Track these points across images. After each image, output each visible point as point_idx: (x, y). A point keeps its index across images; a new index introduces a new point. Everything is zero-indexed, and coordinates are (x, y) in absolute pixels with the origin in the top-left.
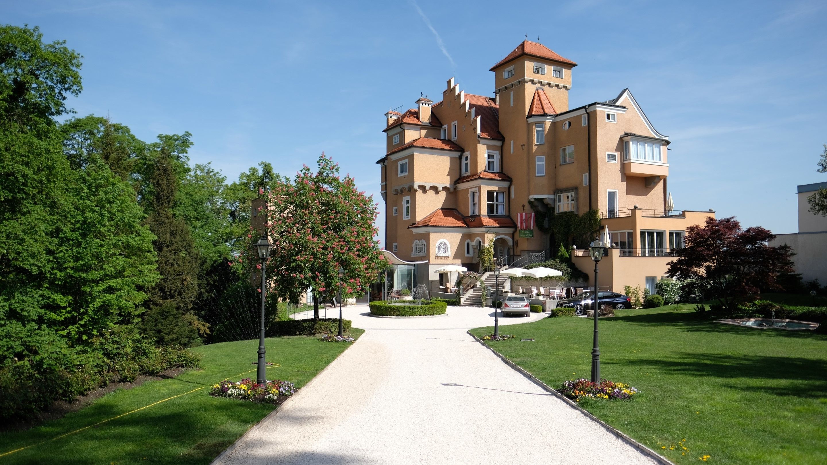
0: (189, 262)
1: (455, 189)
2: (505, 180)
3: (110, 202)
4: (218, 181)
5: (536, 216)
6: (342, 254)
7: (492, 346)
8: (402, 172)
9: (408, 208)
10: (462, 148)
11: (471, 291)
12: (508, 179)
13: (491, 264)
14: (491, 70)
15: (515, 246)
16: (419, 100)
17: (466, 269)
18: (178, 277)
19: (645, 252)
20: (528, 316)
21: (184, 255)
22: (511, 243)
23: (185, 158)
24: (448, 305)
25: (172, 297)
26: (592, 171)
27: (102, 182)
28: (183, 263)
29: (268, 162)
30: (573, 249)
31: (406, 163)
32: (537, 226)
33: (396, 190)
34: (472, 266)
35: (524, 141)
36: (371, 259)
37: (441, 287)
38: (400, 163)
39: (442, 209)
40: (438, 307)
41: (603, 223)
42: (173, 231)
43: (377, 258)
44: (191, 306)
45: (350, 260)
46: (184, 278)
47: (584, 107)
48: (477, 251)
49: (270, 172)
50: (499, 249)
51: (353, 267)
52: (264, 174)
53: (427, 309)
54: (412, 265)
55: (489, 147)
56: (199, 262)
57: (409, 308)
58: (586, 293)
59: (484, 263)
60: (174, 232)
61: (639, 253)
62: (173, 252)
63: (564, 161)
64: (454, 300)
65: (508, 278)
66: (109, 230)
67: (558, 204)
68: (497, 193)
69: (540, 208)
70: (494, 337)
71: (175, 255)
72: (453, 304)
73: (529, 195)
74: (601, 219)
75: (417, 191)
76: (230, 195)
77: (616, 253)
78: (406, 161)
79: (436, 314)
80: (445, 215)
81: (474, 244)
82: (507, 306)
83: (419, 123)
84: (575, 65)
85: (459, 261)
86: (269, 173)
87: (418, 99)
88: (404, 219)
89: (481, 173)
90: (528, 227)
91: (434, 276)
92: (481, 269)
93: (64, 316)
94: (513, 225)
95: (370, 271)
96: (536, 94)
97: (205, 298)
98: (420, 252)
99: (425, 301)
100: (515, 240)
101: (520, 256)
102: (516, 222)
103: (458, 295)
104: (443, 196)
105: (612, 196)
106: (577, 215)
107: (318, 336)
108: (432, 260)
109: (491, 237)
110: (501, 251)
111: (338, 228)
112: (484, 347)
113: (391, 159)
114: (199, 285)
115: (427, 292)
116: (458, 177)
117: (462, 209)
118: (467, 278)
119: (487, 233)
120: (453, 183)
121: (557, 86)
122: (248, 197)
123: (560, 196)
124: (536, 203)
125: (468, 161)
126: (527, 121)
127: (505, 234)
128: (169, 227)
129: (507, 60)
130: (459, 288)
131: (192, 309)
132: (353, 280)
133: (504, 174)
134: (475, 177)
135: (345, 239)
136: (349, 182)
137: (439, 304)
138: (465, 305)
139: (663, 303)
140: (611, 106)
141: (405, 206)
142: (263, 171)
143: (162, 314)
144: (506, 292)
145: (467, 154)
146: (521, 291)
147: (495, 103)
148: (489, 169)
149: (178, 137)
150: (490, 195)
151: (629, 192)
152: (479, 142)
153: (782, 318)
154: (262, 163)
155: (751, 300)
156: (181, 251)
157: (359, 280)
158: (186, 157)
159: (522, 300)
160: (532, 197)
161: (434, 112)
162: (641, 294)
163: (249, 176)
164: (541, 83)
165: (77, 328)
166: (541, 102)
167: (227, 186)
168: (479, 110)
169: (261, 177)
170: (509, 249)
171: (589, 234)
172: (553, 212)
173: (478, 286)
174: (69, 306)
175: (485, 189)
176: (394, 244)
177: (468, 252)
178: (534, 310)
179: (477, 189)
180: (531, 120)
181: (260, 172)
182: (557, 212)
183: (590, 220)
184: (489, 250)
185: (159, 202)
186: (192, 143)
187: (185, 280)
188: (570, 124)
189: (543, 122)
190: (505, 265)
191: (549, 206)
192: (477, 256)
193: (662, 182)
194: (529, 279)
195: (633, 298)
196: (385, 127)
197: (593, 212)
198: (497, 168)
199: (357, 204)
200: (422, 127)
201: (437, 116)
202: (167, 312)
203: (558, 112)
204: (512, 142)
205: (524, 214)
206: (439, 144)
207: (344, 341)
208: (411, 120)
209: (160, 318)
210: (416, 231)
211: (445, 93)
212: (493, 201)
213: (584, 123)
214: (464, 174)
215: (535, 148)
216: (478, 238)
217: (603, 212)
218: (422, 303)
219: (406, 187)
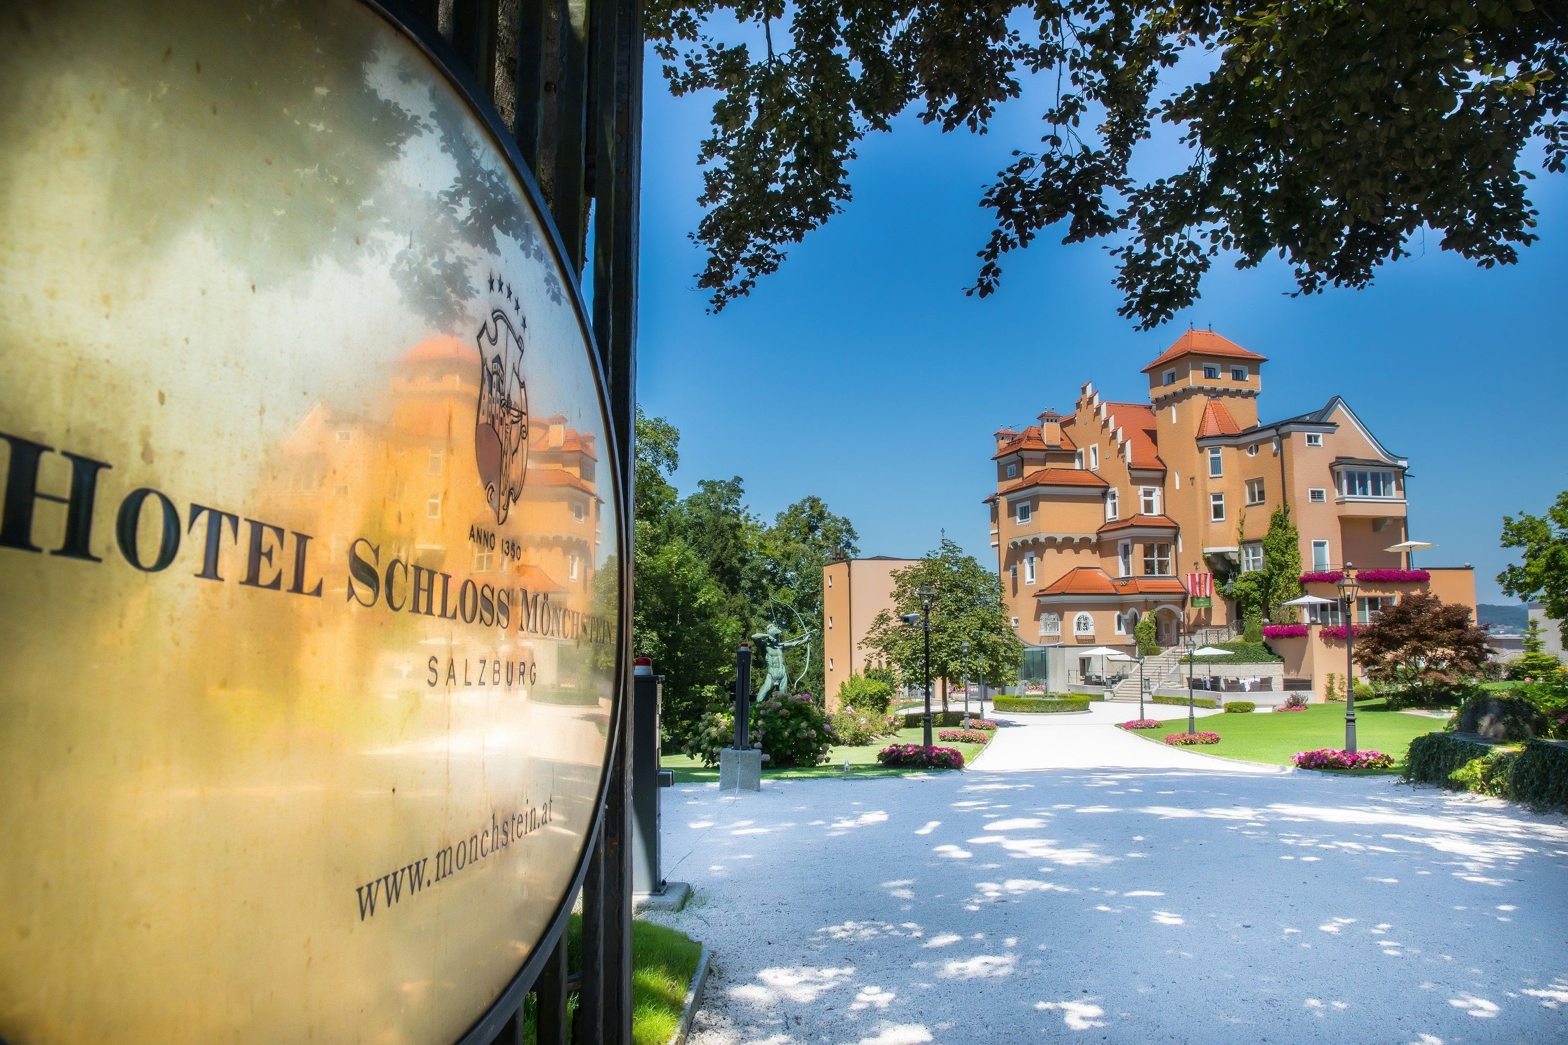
1: (1098, 540)
2: (1169, 527)
5: (1213, 577)
8: (1022, 518)
9: (1032, 568)
10: (1106, 482)
11: (1123, 683)
12: (1173, 525)
13: (1152, 645)
14: (1145, 372)
15: (1187, 620)
22: (1180, 616)
31: (1028, 507)
32: (1217, 591)
33: (1015, 544)
34: (1125, 649)
35: (1194, 473)
38: (1019, 506)
47: (1274, 426)
48: (1131, 627)
59: (1141, 643)
63: (1252, 499)
67: (1247, 559)
68: (1158, 545)
69: (1219, 567)
73: (1205, 547)
75: (1043, 545)
77: (1315, 630)
78: (1028, 503)
81: (1126, 617)
83: (1044, 447)
87: (1040, 414)
88: (1027, 584)
89: (1134, 517)
90: (1203, 593)
96: (1209, 407)
98: (1051, 629)
100: (1186, 611)
102: (1185, 585)
105: (1319, 549)
108: (1069, 640)
110: (1167, 626)
113: (1005, 500)
116: (1102, 523)
117: (1109, 568)
120: (1094, 532)
121: (1240, 392)
123: (1247, 549)
124: (1213, 560)
125: (1116, 501)
126: (1197, 445)
127: (1172, 602)
133: (1167, 518)
134: (1126, 524)
138: (1114, 700)
140: (1314, 424)
141: (1028, 565)
145: (1114, 490)
148: (1145, 512)
150: (1149, 549)
151: (1346, 541)
152: (1130, 475)
160: (1210, 551)
161: (1065, 430)
164: (1214, 390)
166: (1215, 417)
172: (1239, 570)
176: (1013, 618)
177: (1120, 629)
179: (1129, 541)
180: (1202, 443)
182: (1244, 570)
184: (1148, 626)
188: (1257, 449)
189: (1219, 447)
191: (1233, 563)
192: (1131, 633)
196: (994, 454)
198: (1157, 510)
200: (1048, 452)
201: (1070, 435)
204: (1177, 473)
205: (1197, 575)
206: (1073, 478)
210: (1045, 600)
212: (1153, 556)
213: (1276, 449)
214: (1111, 518)
215: (1209, 483)
216: (1133, 610)
219: (1029, 539)
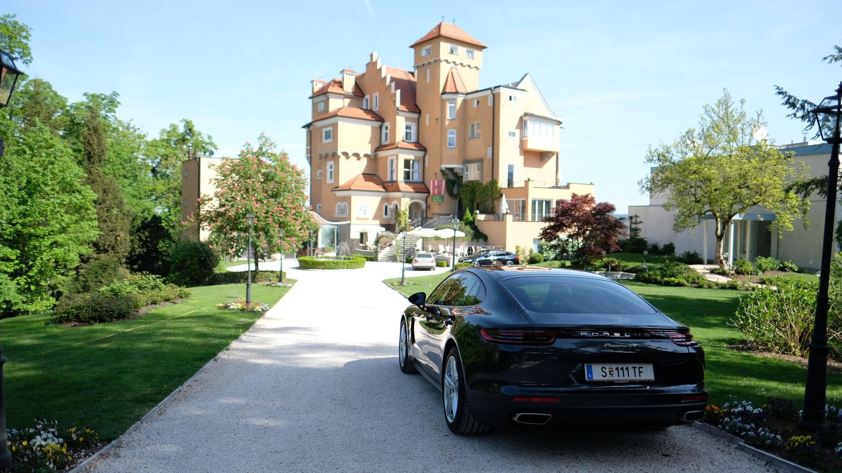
0: (121, 219)
1: (375, 156)
2: (421, 150)
3: (52, 163)
4: (139, 138)
5: (446, 183)
6: (281, 217)
7: (398, 289)
8: (326, 138)
9: (331, 172)
10: (382, 118)
11: (387, 249)
12: (423, 149)
13: (406, 225)
14: (411, 47)
15: (428, 210)
16: (343, 71)
17: (384, 229)
18: (111, 233)
19: (535, 217)
20: (434, 270)
21: (116, 213)
22: (424, 207)
23: (113, 118)
24: (367, 260)
25: (106, 251)
26: (495, 146)
27: (43, 144)
28: (116, 220)
29: (189, 119)
30: (476, 214)
31: (330, 131)
32: (448, 192)
33: (321, 156)
34: (389, 227)
35: (438, 116)
36: (303, 222)
37: (361, 245)
38: (324, 130)
39: (363, 174)
40: (358, 262)
41: (502, 191)
42: (105, 189)
43: (309, 220)
44: (124, 260)
45: (288, 222)
46: (117, 234)
47: (490, 89)
48: (394, 213)
49: (192, 129)
50: (413, 212)
51: (289, 228)
52: (186, 131)
53: (349, 264)
54: (335, 225)
55: (407, 119)
56: (131, 219)
57: (333, 262)
58: (483, 251)
59: (400, 224)
60: (107, 190)
61: (530, 218)
62: (105, 209)
63: (473, 134)
64: (372, 257)
65: (420, 237)
66: (53, 190)
67: (466, 173)
68: (413, 161)
69: (451, 177)
70: (401, 283)
71: (108, 212)
72: (372, 260)
73: (441, 164)
74: (501, 188)
75: (340, 157)
76: (152, 152)
77: (509, 218)
78: (330, 128)
79: (357, 268)
80: (366, 180)
81: (391, 207)
82: (416, 261)
83: (343, 93)
84: (485, 48)
85: (378, 222)
86: (190, 130)
88: (328, 182)
89: (399, 143)
90: (439, 193)
91: (355, 235)
92: (397, 229)
93: (13, 268)
94: (426, 191)
95: (302, 231)
96: (450, 74)
97: (137, 253)
98: (342, 213)
99: (347, 257)
100: (428, 204)
101: (432, 218)
102: (429, 188)
103: (376, 252)
104: (364, 162)
105: (511, 167)
106: (481, 184)
107: (259, 283)
108: (353, 220)
109: (407, 202)
110: (415, 213)
111: (275, 196)
112: (393, 290)
113: (316, 125)
114: (132, 241)
115: (348, 249)
116: (378, 145)
117: (381, 174)
118: (384, 238)
119: (403, 197)
120: (373, 150)
121: (469, 66)
122: (170, 154)
123: (467, 166)
124: (447, 172)
125: (388, 131)
126: (441, 98)
127: (420, 198)
128: (101, 185)
129: (425, 39)
130: (377, 246)
131: (125, 263)
132: (289, 239)
133: (420, 144)
134: (393, 146)
135: (282, 205)
136: (284, 155)
137: (359, 260)
138: (382, 260)
139: (543, 260)
140: (513, 88)
141: (329, 170)
142: (185, 127)
143: (101, 267)
144: (418, 250)
145: (387, 124)
146: (430, 249)
147: (414, 76)
148: (406, 139)
149: (105, 96)
150: (407, 163)
151: (526, 165)
152: (398, 114)
153: (619, 271)
154: (184, 120)
155: (601, 258)
156: (113, 208)
157: (293, 239)
158: (113, 116)
159: (429, 256)
160: (444, 166)
161: (358, 83)
162: (527, 253)
163: (169, 132)
164: (454, 63)
165: (25, 279)
166: (454, 80)
167: (147, 142)
168: (399, 83)
169: (182, 134)
170: (422, 212)
171: (490, 200)
172: (462, 180)
173: (393, 244)
174: (17, 259)
175: (402, 157)
176: (318, 205)
177: (386, 214)
178: (439, 265)
179: (395, 157)
180: (445, 97)
181: (181, 129)
182: (464, 180)
183: (492, 188)
184: (404, 213)
185: (90, 161)
186: (119, 103)
187: (119, 236)
188: (478, 102)
189: (455, 100)
190: (418, 226)
191: (458, 175)
192: (394, 217)
193: (555, 156)
194: (437, 239)
195: (522, 256)
196: (311, 94)
197: (494, 182)
198: (413, 139)
199: (292, 176)
200: (346, 96)
201: (360, 86)
202: (107, 265)
203: (469, 92)
204: (427, 116)
205: (436, 181)
206: (361, 114)
207: (285, 286)
208: (335, 89)
209: (100, 271)
210: (339, 194)
211: (368, 65)
212: (409, 168)
213: (490, 103)
214: (384, 142)
215: (447, 123)
216: (395, 202)
217: (502, 183)
218: (345, 259)
219: (330, 153)
